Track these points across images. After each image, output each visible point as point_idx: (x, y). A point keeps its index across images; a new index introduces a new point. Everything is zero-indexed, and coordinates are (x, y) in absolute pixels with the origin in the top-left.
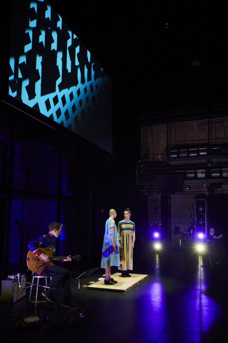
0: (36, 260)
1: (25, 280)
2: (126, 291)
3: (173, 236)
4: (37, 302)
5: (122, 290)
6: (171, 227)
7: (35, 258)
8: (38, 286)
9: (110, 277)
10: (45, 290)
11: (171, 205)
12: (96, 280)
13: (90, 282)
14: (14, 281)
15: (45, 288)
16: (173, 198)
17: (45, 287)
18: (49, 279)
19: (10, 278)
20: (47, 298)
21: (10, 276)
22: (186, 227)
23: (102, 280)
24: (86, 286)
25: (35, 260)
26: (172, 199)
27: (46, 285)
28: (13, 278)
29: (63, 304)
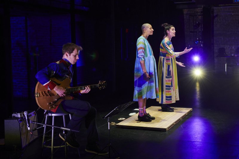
0: (49, 95)
1: (35, 121)
2: (167, 129)
3: (216, 60)
4: (53, 148)
5: (163, 129)
6: (213, 48)
7: (46, 92)
8: (54, 127)
9: (146, 112)
10: (64, 133)
11: (214, 21)
12: (127, 117)
13: (119, 118)
14: (21, 121)
15: (63, 130)
16: (217, 12)
17: (63, 128)
18: (67, 117)
19: (16, 116)
20: (67, 143)
21: (15, 114)
22: (233, 48)
23: (134, 115)
24: (115, 123)
25: (47, 95)
26: (215, 13)
27: (65, 126)
28: (19, 116)
29: (87, 149)
